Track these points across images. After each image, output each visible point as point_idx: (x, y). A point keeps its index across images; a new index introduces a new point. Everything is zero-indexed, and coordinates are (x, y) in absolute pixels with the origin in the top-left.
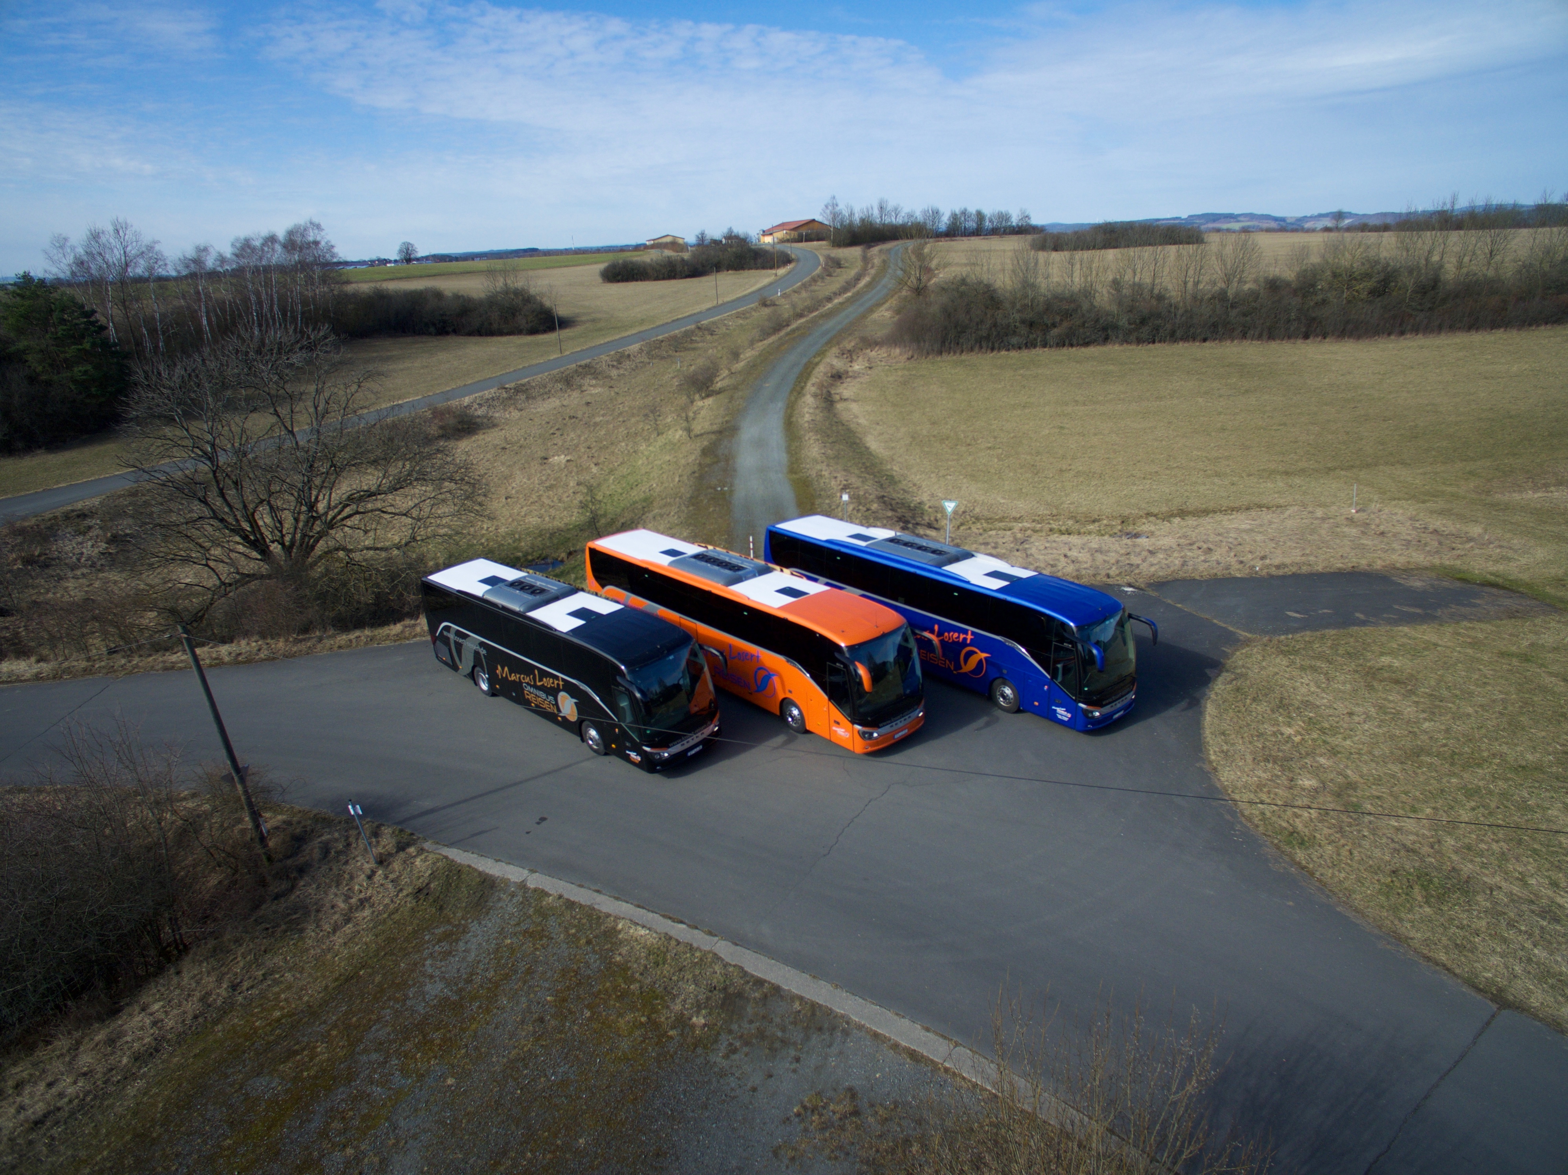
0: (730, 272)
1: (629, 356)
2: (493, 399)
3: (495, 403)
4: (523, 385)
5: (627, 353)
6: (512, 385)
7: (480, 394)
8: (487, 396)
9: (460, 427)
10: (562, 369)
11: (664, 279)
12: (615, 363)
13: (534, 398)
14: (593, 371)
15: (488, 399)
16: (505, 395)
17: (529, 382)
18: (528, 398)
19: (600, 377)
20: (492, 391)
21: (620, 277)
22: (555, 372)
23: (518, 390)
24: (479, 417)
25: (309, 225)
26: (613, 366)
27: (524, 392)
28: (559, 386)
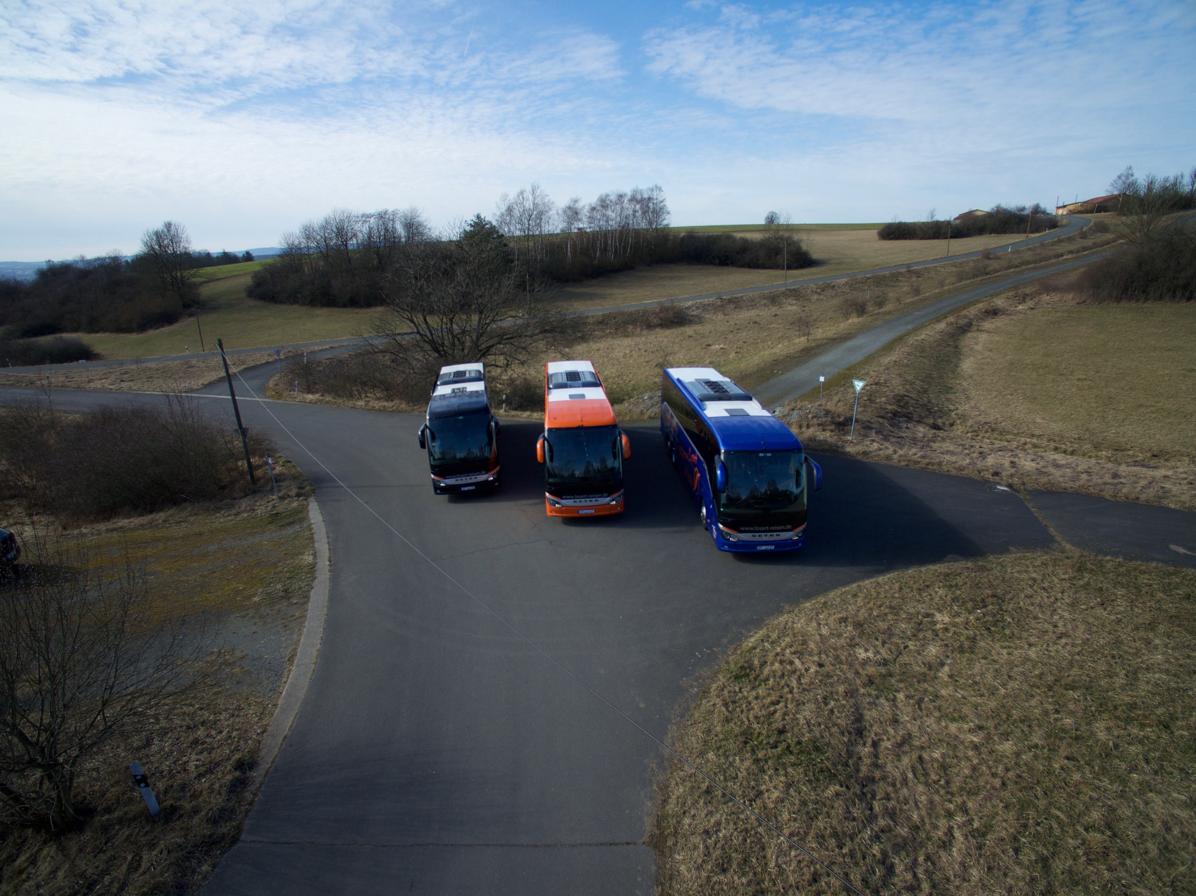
0: (992, 235)
1: (834, 286)
2: (709, 305)
3: (710, 308)
4: (736, 298)
5: (833, 284)
6: (728, 297)
7: (701, 301)
8: (705, 303)
9: (676, 320)
10: (773, 291)
11: (929, 238)
12: (819, 291)
13: (741, 308)
14: (797, 294)
15: (705, 305)
16: (719, 303)
17: (742, 297)
18: (735, 308)
19: (801, 299)
20: (711, 299)
21: (892, 236)
22: (766, 292)
23: (730, 301)
24: (693, 315)
25: (654, 188)
26: (816, 292)
27: (735, 303)
28: (765, 301)
